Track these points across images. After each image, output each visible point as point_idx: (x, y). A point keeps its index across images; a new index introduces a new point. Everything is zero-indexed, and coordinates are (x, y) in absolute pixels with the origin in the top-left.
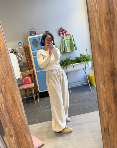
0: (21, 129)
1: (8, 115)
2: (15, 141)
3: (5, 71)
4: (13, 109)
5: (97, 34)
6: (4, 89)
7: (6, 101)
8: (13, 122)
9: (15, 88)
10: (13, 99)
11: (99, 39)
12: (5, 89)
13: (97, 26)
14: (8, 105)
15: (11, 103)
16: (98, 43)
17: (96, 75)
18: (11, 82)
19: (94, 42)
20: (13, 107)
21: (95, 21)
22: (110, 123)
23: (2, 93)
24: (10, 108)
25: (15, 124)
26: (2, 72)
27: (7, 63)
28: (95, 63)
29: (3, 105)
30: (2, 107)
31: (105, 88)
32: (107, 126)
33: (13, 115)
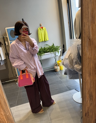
5: (89, 27)
11: (90, 32)
13: (90, 17)
16: (89, 36)
17: (84, 68)
19: (85, 35)
21: (88, 12)
28: (84, 56)
32: (88, 111)
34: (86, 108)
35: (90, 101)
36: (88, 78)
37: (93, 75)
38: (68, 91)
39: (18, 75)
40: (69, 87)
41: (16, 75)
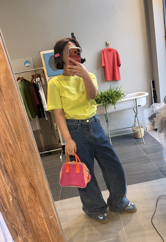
0: (48, 237)
1: (20, 214)
3: (12, 131)
4: (32, 204)
6: (10, 166)
7: (16, 189)
8: (32, 225)
9: (35, 163)
10: (31, 184)
12: (12, 166)
14: (21, 196)
15: (26, 193)
18: (25, 152)
20: (30, 200)
23: (8, 175)
24: (25, 201)
25: (37, 229)
26: (5, 132)
27: (15, 112)
29: (11, 197)
30: (8, 200)
33: (31, 213)
38: (162, 177)
39: (63, 141)
40: (164, 170)
41: (60, 142)
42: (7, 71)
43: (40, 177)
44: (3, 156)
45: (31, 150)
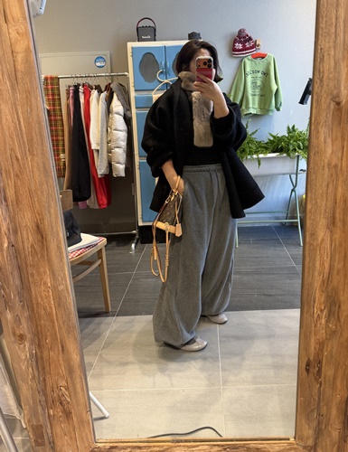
0: (53, 323)
1: (16, 273)
2: (31, 354)
3: (23, 137)
4: (36, 259)
6: (12, 191)
7: (15, 231)
8: (31, 296)
9: (48, 194)
10: (38, 226)
12: (15, 193)
14: (21, 244)
17: (309, 195)
18: (36, 173)
20: (34, 252)
22: (329, 349)
23: (7, 206)
24: (27, 252)
25: (38, 304)
26: (12, 139)
27: (31, 110)
29: (6, 241)
31: (331, 241)
32: (318, 355)
33: (33, 276)
34: (313, 341)
35: (327, 321)
36: (322, 233)
37: (343, 226)
42: (27, 50)
43: (53, 216)
44: (4, 175)
45: (46, 171)
